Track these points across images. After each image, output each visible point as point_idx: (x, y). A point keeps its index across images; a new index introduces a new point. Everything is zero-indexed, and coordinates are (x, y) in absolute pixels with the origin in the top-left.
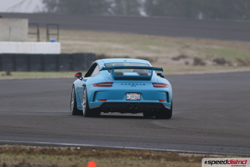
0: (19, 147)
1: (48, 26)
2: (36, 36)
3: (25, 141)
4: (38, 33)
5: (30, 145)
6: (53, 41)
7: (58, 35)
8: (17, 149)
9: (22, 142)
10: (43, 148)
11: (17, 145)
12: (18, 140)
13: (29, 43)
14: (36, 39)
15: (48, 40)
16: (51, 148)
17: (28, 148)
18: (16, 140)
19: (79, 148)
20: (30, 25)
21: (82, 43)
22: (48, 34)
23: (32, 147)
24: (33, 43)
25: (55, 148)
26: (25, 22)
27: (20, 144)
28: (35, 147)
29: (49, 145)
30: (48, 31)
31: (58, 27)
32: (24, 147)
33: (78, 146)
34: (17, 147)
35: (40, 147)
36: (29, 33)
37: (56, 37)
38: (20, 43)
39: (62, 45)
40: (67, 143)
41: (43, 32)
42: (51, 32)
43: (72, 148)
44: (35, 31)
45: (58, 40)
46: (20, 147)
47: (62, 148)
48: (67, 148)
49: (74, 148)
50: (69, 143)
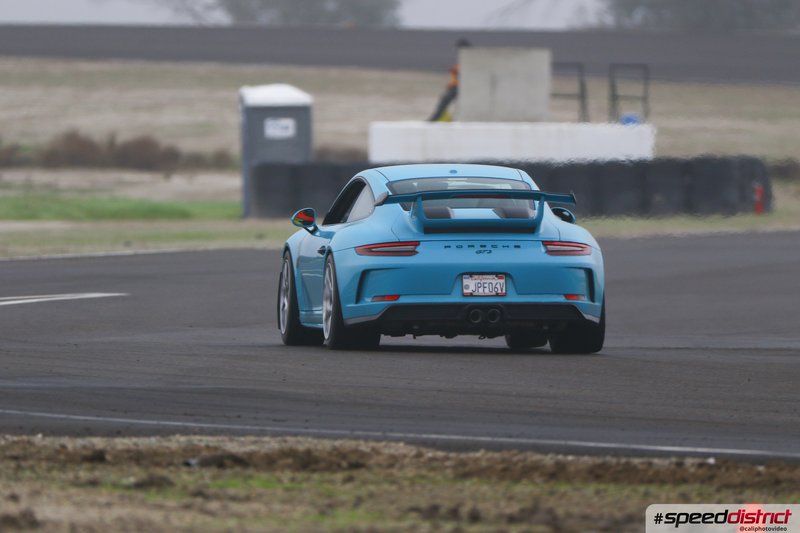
0: (520, 457)
1: (613, 72)
2: (575, 104)
3: (539, 438)
4: (582, 96)
5: (558, 450)
6: (628, 120)
7: (645, 99)
8: (516, 464)
9: (531, 441)
10: (599, 460)
11: (515, 452)
12: (518, 436)
13: (553, 127)
14: (575, 114)
15: (614, 116)
16: (623, 460)
17: (549, 460)
18: (511, 437)
19: (711, 461)
20: (559, 68)
21: (724, 123)
22: (614, 98)
23: (560, 457)
24: (565, 127)
25: (636, 461)
26: (542, 59)
27: (523, 448)
28: (570, 458)
29: (616, 453)
30: (613, 87)
31: (645, 72)
32: (536, 457)
33: (709, 455)
34: (515, 459)
35: (586, 458)
36: (555, 96)
37: (639, 105)
38: (525, 127)
39: (662, 132)
40: (674, 445)
41: (598, 92)
42: (623, 89)
43: (689, 461)
44: (572, 87)
45: (646, 116)
46: (525, 460)
47: (656, 461)
48: (674, 460)
49: (697, 461)
50: (680, 445)
